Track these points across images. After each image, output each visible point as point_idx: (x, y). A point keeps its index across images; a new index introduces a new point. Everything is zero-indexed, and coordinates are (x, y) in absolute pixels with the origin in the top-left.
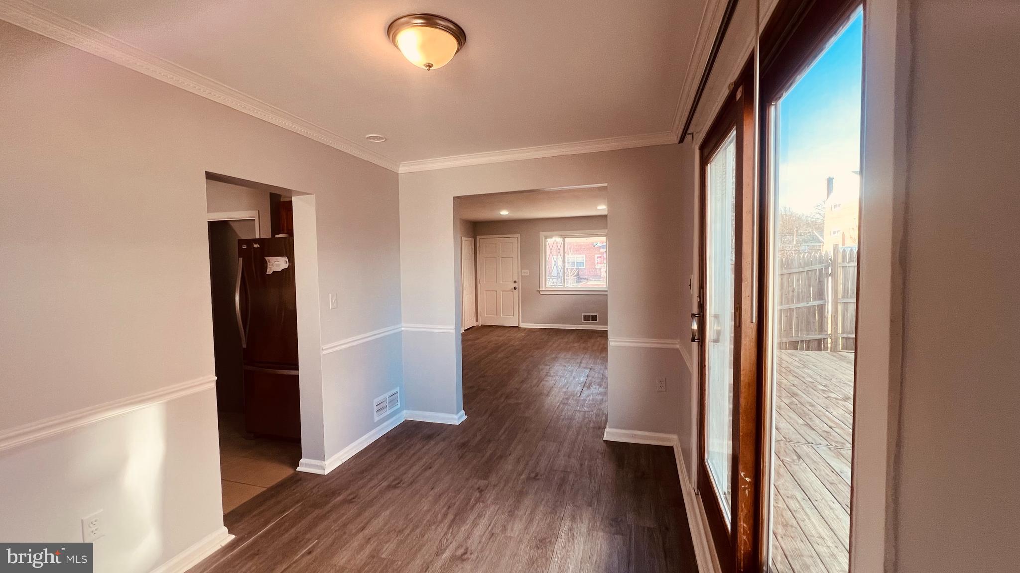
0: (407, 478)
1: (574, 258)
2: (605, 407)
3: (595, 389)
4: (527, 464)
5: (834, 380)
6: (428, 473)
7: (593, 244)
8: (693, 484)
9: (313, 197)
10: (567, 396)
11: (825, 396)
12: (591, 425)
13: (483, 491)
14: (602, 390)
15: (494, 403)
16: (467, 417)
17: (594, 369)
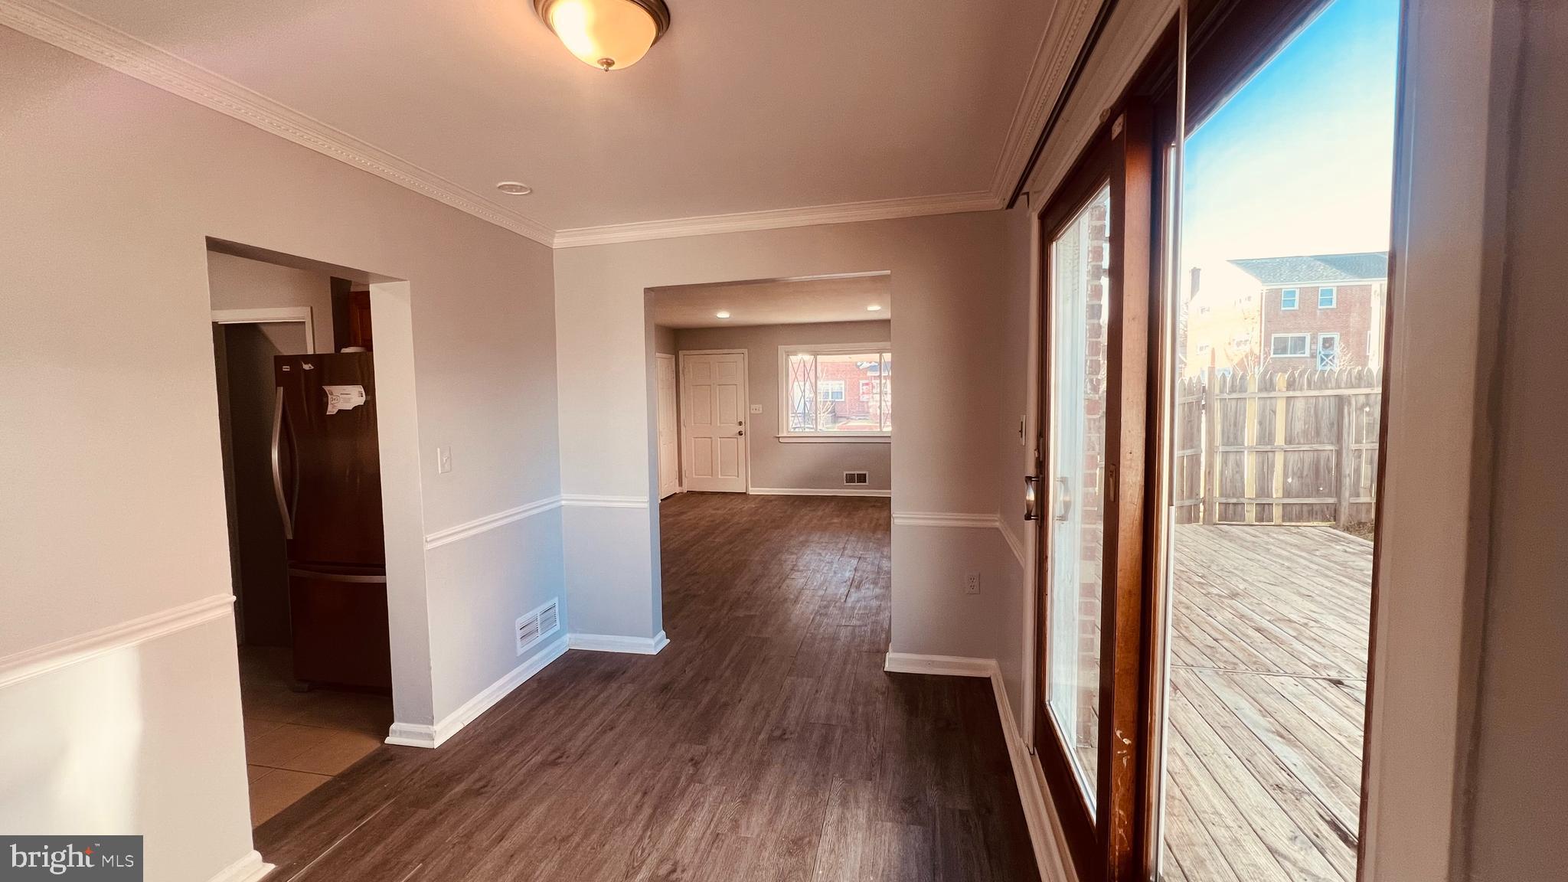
0: (575, 746)
1: (827, 385)
2: (884, 619)
3: (868, 591)
4: (768, 715)
5: (1214, 567)
6: (610, 735)
7: (856, 365)
8: (1027, 739)
9: (406, 285)
10: (825, 603)
11: (1203, 591)
12: (865, 647)
13: (699, 763)
14: (878, 591)
15: (711, 617)
16: (669, 640)
17: (866, 559)
